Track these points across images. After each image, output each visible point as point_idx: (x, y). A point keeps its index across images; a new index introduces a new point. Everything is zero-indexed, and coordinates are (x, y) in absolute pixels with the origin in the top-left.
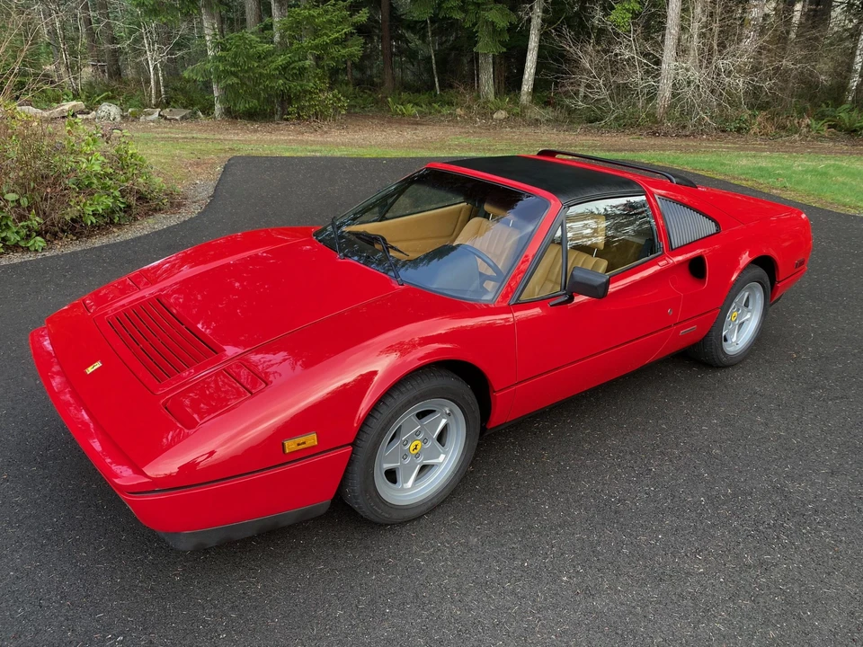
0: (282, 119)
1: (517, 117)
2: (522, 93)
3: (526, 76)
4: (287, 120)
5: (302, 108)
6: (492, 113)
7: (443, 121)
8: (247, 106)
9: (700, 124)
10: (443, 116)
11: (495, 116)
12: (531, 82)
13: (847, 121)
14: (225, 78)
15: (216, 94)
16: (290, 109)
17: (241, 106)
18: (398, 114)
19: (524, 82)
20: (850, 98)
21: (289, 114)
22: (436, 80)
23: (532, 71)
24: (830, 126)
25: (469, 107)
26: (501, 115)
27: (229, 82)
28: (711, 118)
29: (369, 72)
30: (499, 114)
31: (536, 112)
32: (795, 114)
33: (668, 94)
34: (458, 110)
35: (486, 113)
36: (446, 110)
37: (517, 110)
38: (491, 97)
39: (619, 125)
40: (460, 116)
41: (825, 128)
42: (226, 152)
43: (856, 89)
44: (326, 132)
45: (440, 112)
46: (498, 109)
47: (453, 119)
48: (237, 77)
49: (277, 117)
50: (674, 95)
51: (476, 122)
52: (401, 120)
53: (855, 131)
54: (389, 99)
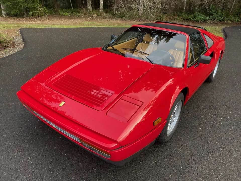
0: (27, 16)
1: (100, 16)
2: (100, 9)
3: (101, 4)
4: (29, 17)
5: (33, 13)
6: (92, 15)
7: (77, 17)
8: (15, 12)
9: (151, 18)
10: (77, 16)
11: (93, 16)
12: (102, 6)
13: (185, 17)
14: (6, 3)
15: (2, 8)
16: (30, 13)
17: (13, 12)
18: (63, 15)
19: (100, 6)
20: (184, 11)
21: (29, 15)
22: (72, 5)
23: (102, 2)
24: (181, 18)
25: (85, 13)
26: (95, 15)
27: (8, 4)
28: (154, 16)
29: (48, 2)
30: (94, 15)
31: (104, 14)
32: (173, 15)
33: (142, 10)
34: (82, 14)
35: (91, 15)
36: (78, 14)
37: (99, 14)
38: (91, 10)
39: (130, 18)
40: (83, 16)
41: (180, 19)
42: (16, 27)
43: (185, 9)
44: (44, 21)
45: (76, 15)
46: (94, 14)
47: (81, 17)
48: (10, 2)
49: (25, 16)
50: (143, 10)
51: (88, 18)
52: (64, 17)
53: (187, 20)
54: (59, 11)
